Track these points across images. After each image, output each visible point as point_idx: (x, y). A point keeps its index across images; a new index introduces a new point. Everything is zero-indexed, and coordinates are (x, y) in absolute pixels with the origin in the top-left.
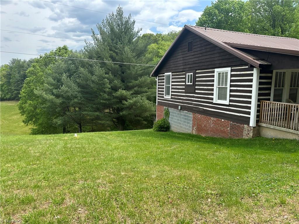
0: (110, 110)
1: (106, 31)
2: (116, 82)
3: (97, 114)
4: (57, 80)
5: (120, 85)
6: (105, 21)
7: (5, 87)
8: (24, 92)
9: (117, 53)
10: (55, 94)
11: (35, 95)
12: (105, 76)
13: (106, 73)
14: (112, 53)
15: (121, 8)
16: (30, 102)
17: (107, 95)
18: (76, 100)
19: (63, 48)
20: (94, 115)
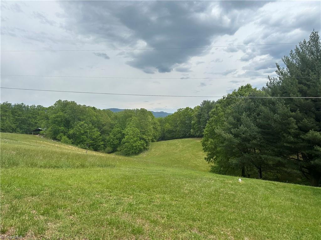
0: (298, 156)
1: (295, 62)
2: (305, 120)
3: (278, 159)
4: (237, 120)
5: (312, 125)
6: (294, 52)
7: (196, 126)
8: (207, 131)
9: (309, 86)
10: (234, 134)
11: (215, 134)
12: (290, 114)
13: (292, 111)
14: (301, 86)
15: (316, 33)
16: (211, 140)
17: (293, 137)
18: (254, 142)
19: (245, 87)
20: (275, 160)
